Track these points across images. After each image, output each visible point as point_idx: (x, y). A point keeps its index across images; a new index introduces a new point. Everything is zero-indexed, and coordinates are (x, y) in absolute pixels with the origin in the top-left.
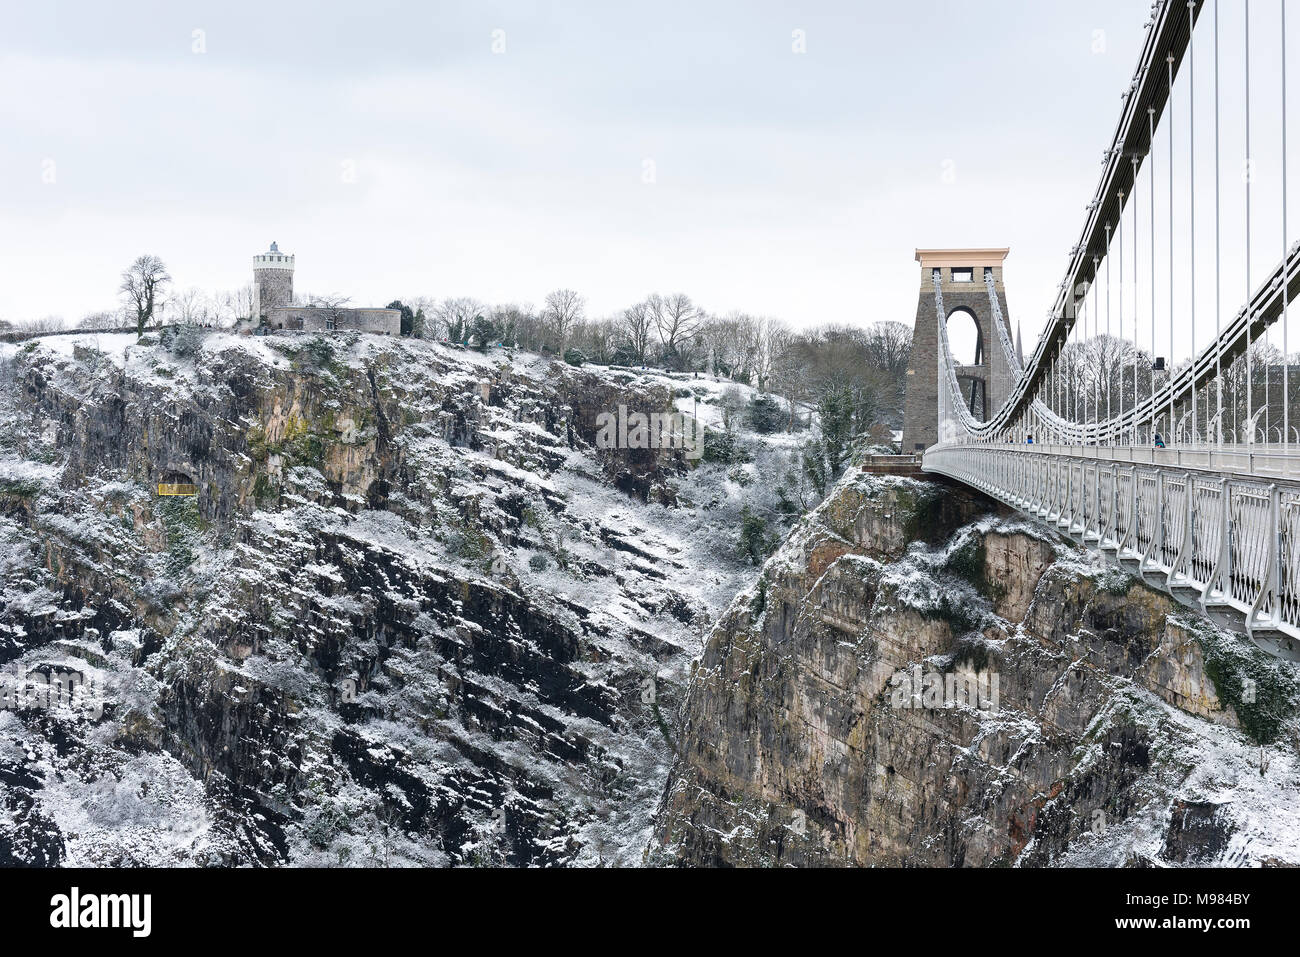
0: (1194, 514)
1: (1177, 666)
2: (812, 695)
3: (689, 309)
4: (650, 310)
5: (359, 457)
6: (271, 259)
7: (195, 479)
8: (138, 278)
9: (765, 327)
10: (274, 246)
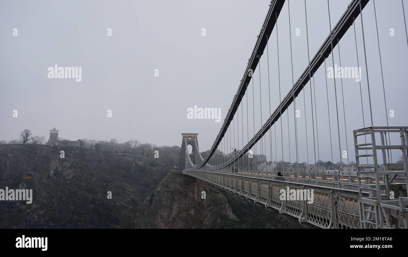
0: (250, 186)
1: (228, 210)
2: (161, 218)
3: (138, 143)
4: (130, 142)
5: (70, 171)
6: (54, 131)
7: (34, 176)
8: (24, 134)
9: (153, 146)
10: (55, 128)
